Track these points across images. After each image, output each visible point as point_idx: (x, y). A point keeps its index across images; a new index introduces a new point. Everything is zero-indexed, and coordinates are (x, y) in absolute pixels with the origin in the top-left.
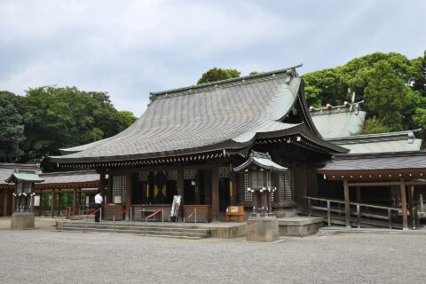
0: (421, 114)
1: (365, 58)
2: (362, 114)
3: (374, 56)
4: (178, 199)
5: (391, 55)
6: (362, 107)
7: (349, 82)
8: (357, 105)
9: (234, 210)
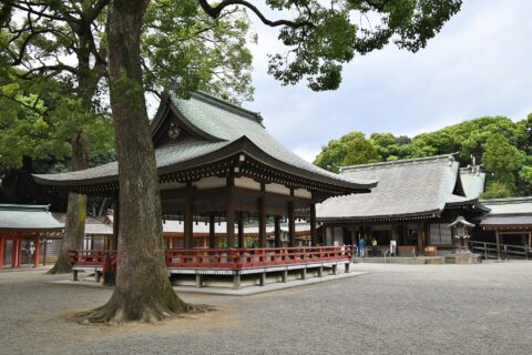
0: (526, 171)
1: (475, 122)
2: (483, 175)
3: (483, 120)
4: (394, 243)
5: (498, 119)
6: (483, 170)
7: (462, 143)
8: (478, 167)
9: (431, 249)
